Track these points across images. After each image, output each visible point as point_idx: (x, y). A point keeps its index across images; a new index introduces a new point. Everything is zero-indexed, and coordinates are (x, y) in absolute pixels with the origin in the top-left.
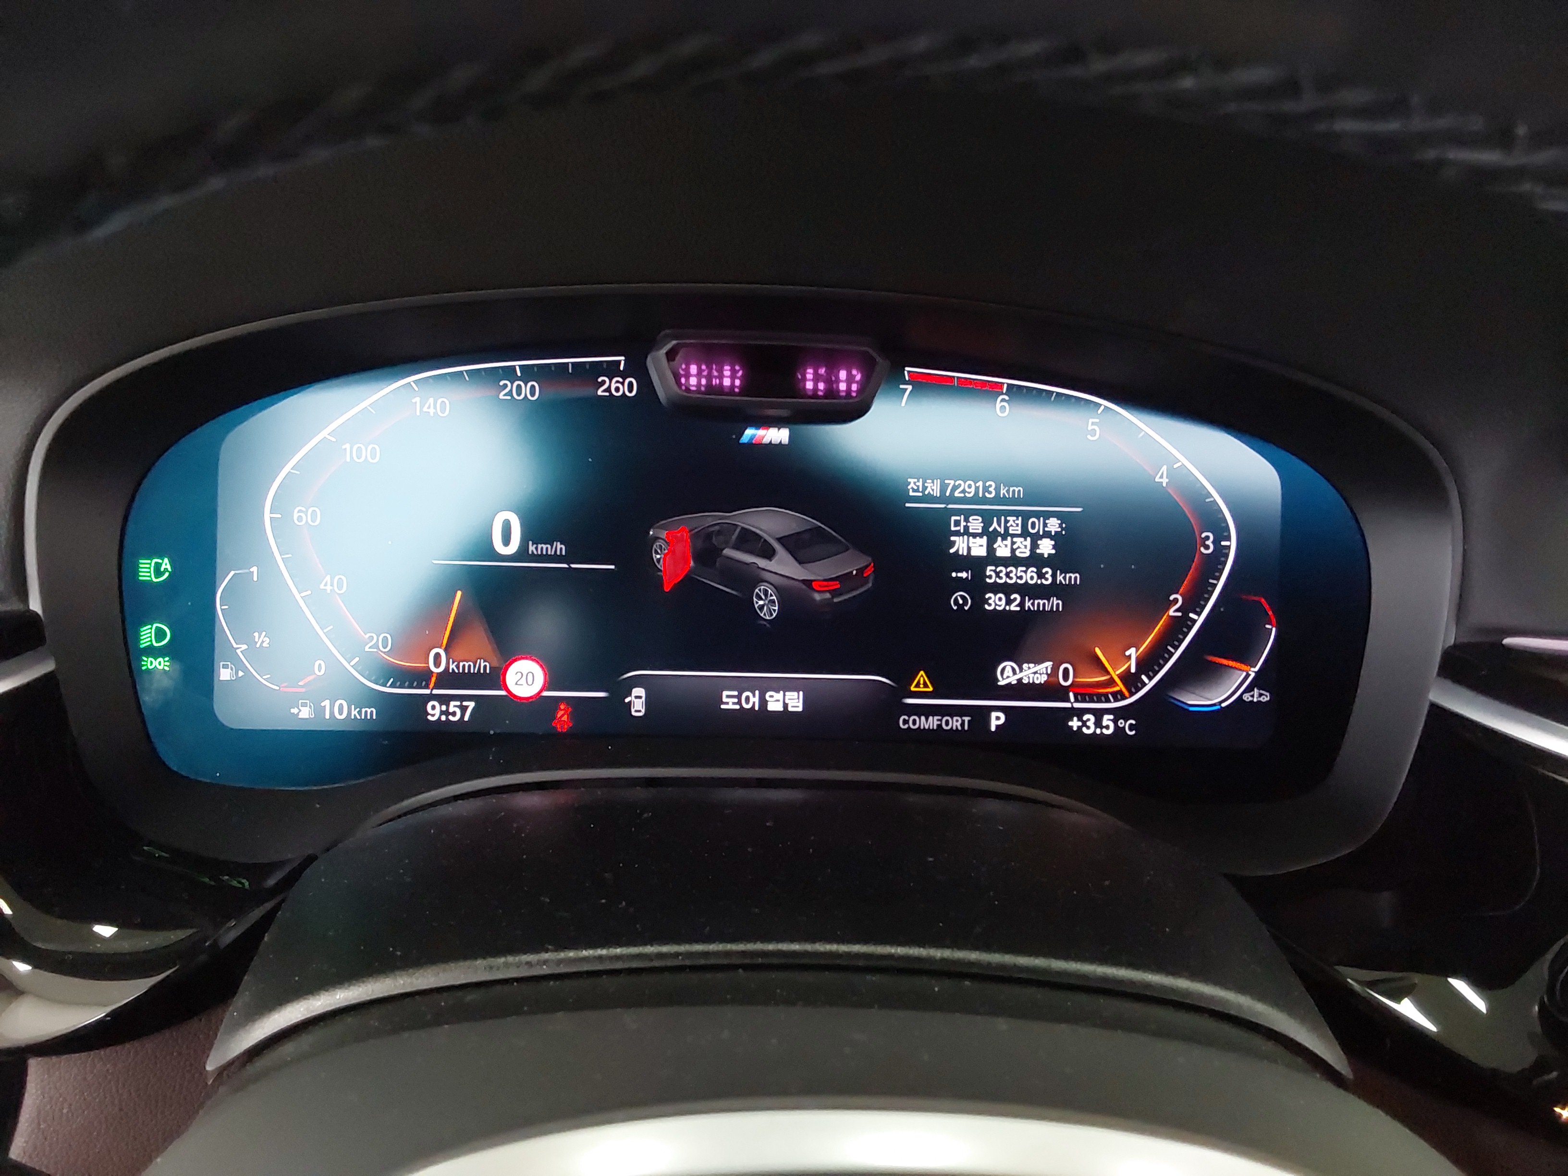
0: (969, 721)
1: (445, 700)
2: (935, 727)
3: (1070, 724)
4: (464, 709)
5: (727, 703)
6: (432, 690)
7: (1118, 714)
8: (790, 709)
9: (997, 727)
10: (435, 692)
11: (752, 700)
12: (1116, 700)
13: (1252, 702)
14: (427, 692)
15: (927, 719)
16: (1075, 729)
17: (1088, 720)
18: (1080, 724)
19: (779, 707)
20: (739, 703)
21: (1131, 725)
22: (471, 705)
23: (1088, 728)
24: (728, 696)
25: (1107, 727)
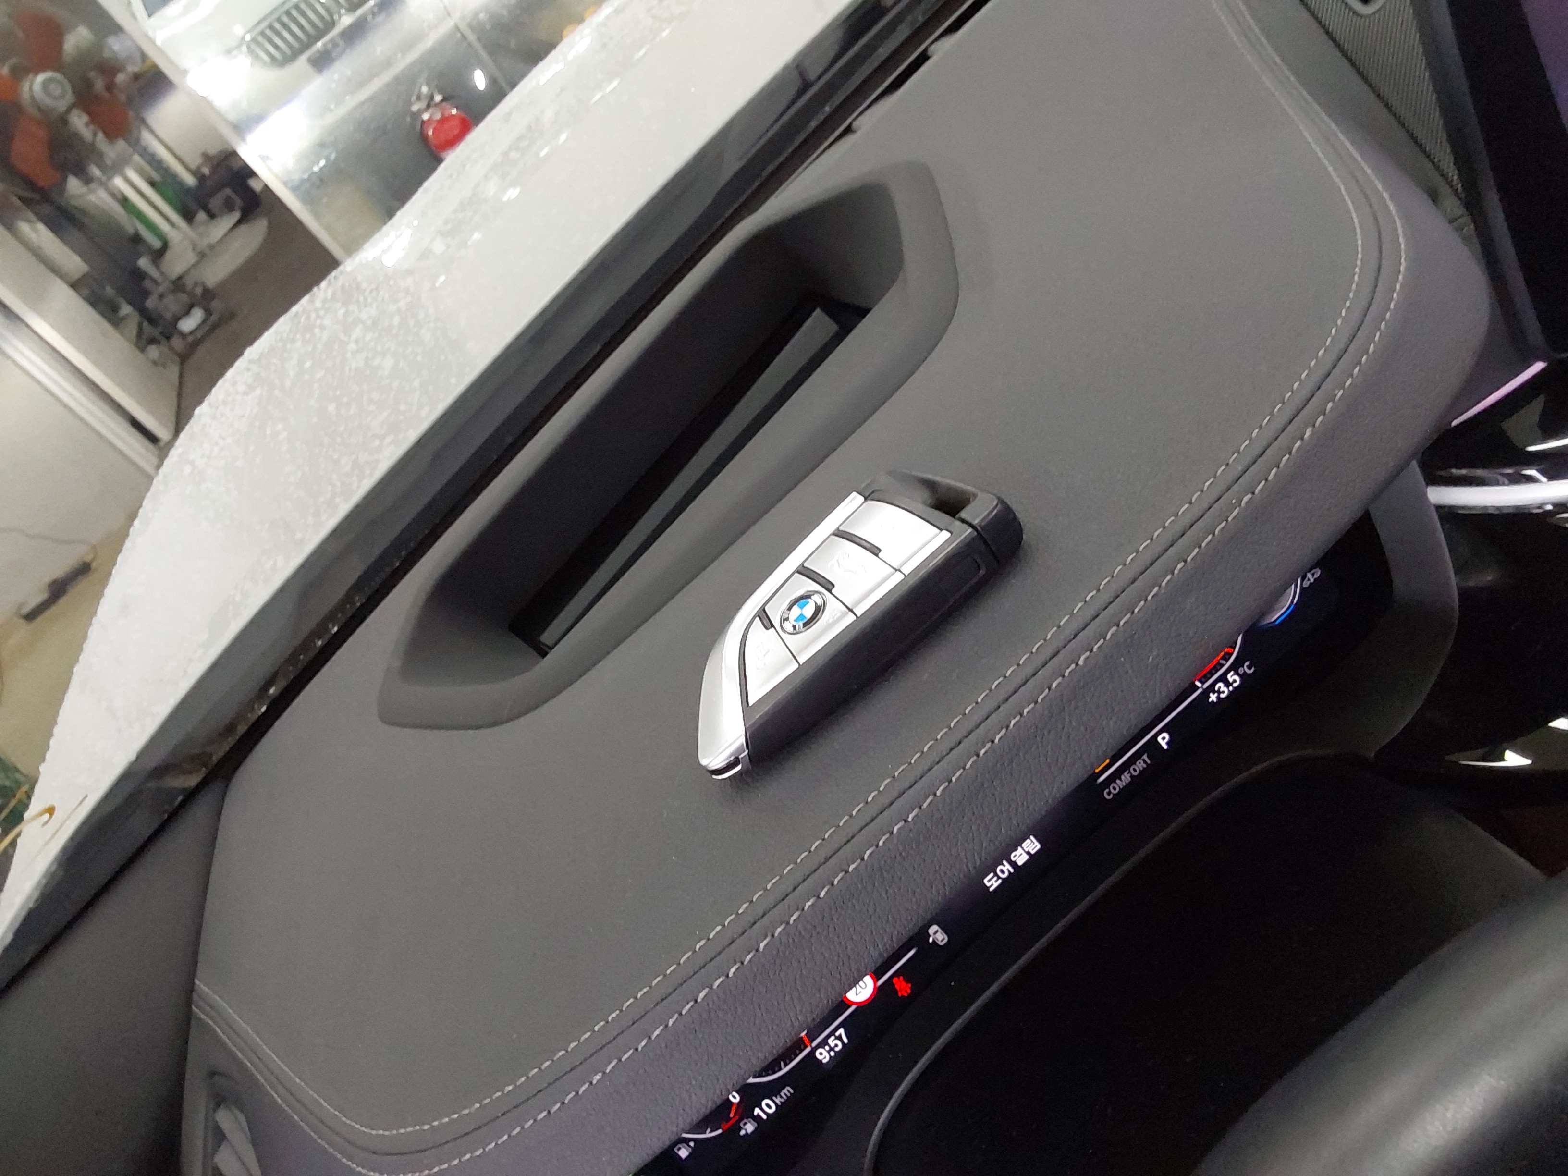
0: (1148, 757)
1: (824, 1043)
2: (1130, 779)
3: (1210, 700)
4: (840, 1038)
5: (992, 885)
6: (811, 1046)
7: (1234, 668)
8: (1033, 852)
9: (1168, 743)
10: (814, 1044)
11: (1005, 869)
12: (1227, 660)
13: (1311, 583)
14: (808, 1049)
15: (1120, 779)
16: (1215, 700)
17: (1220, 688)
18: (1216, 695)
19: (1025, 857)
20: (999, 878)
21: (1247, 666)
22: (841, 1031)
23: (1223, 692)
24: (989, 881)
25: (1235, 681)
